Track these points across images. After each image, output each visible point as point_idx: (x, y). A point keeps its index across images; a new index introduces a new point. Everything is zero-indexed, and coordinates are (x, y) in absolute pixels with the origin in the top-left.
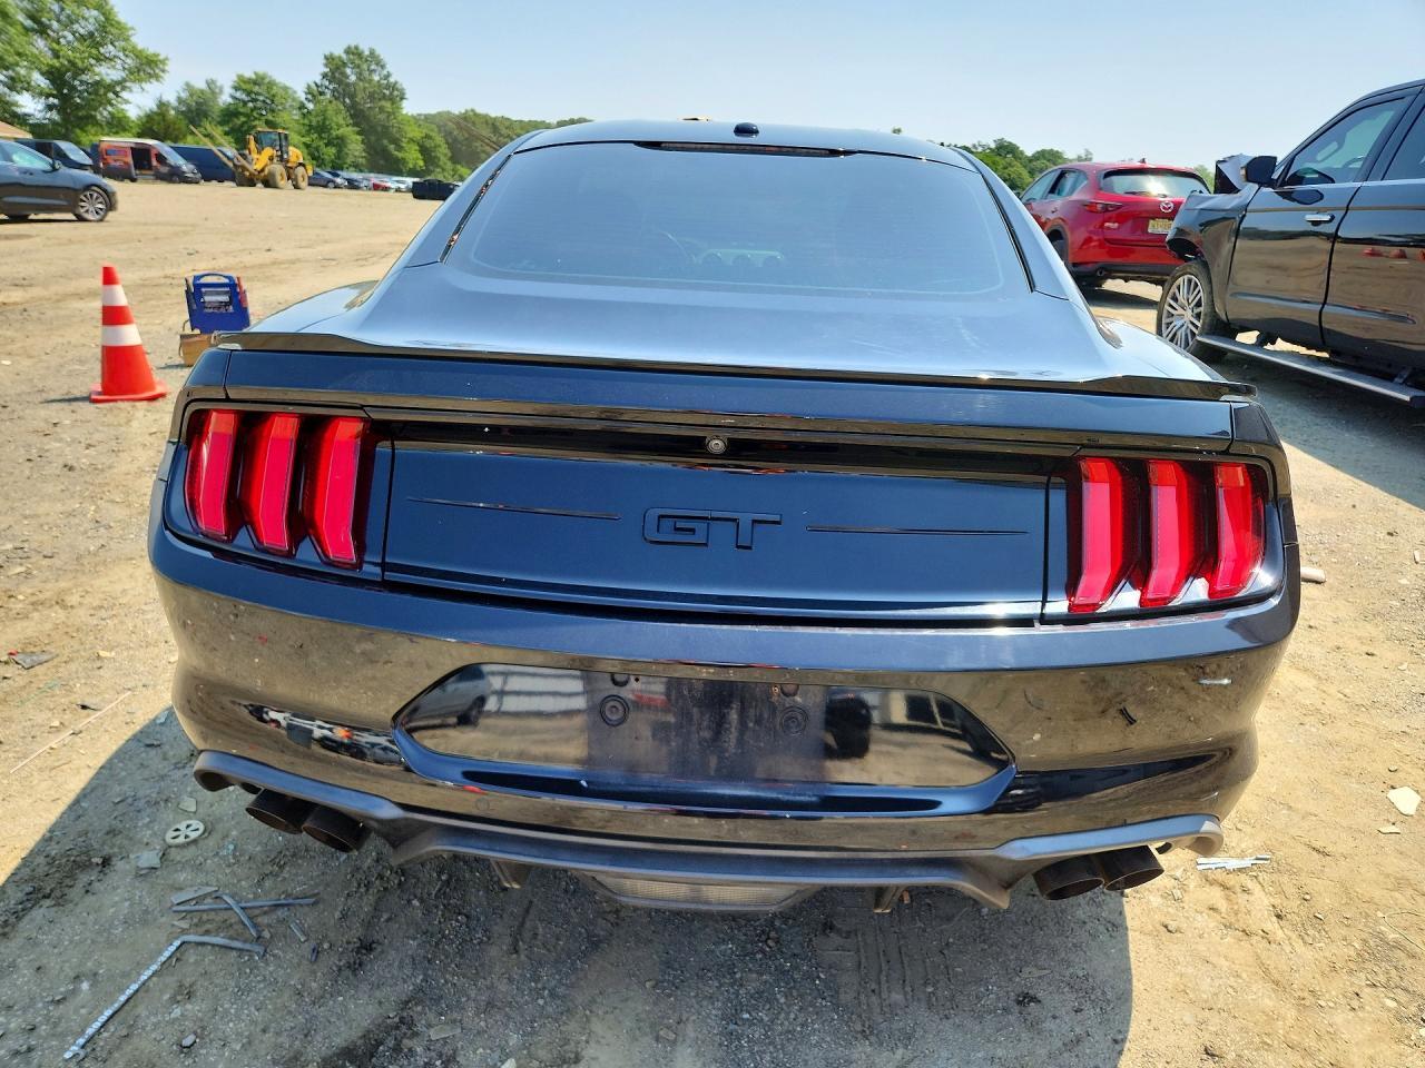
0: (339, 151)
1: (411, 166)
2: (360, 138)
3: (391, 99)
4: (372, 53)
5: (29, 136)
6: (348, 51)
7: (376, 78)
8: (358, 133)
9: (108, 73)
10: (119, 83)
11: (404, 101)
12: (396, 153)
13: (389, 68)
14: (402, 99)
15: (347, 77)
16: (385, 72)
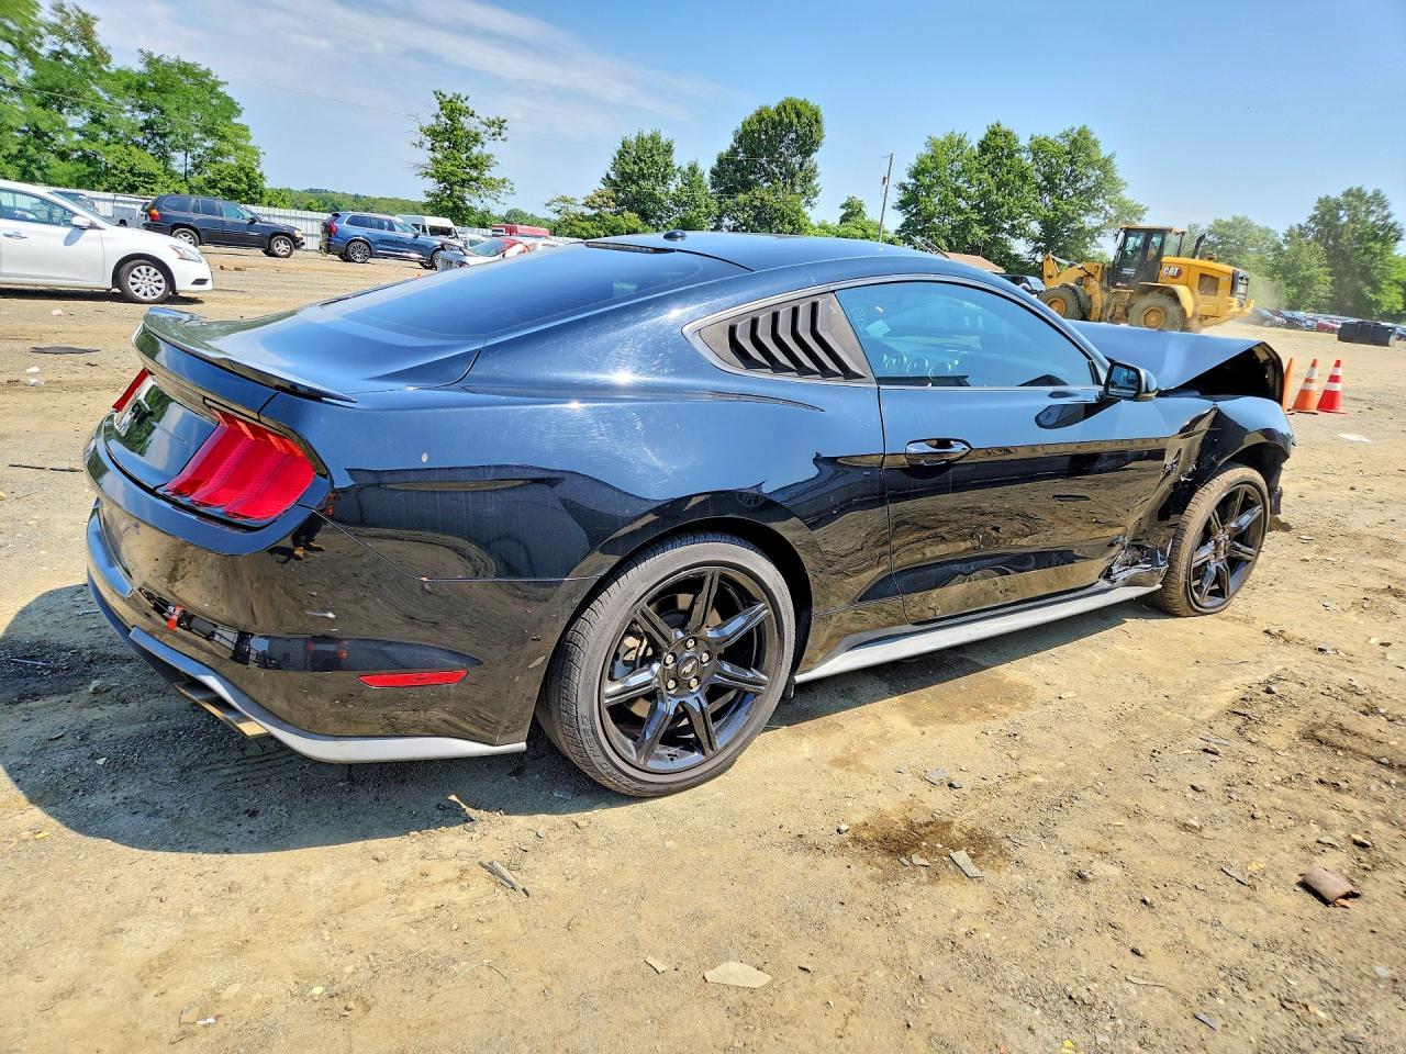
0: (1300, 292)
1: (1385, 309)
2: (1329, 279)
3: (1384, 240)
4: (1377, 194)
5: (1004, 272)
6: (1348, 194)
7: (1372, 219)
8: (1331, 274)
9: (1090, 221)
10: (1098, 229)
11: (1400, 242)
12: (1371, 295)
13: (1391, 209)
14: (1397, 240)
15: (1339, 219)
16: (1385, 213)
